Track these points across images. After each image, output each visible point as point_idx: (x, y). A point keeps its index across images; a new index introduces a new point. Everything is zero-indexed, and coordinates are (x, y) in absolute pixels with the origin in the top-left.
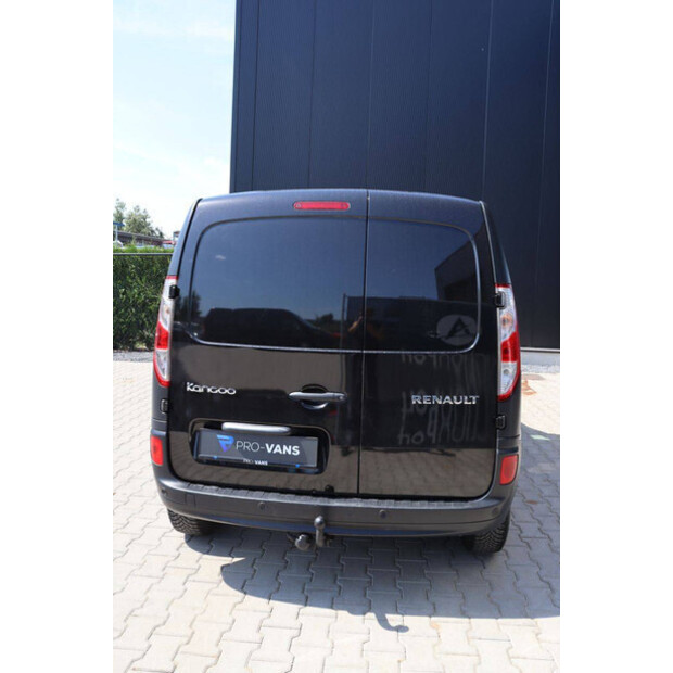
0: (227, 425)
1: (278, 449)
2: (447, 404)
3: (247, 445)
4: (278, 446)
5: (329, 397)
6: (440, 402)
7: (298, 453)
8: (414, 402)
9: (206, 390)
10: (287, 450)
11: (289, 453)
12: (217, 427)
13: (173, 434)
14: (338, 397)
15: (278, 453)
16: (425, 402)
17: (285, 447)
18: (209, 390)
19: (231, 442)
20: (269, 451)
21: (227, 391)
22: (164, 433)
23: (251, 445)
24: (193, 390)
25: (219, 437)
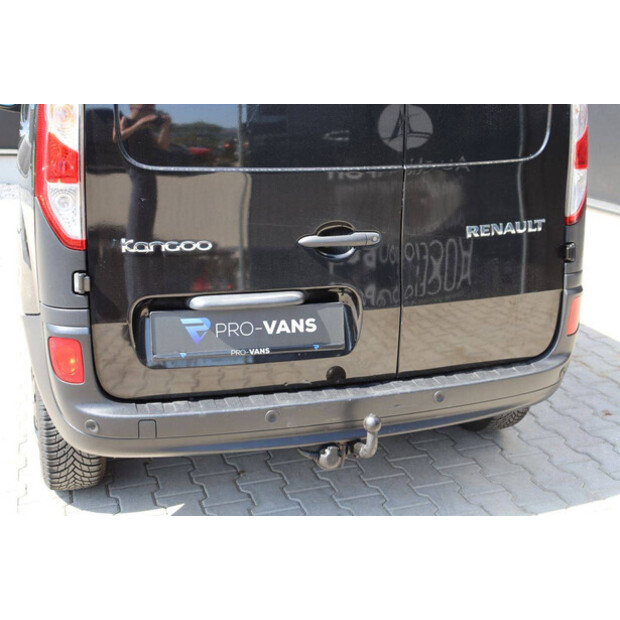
0: (198, 302)
1: (283, 327)
2: (509, 234)
3: (233, 327)
4: (283, 322)
5: (358, 240)
6: (500, 233)
7: (315, 328)
8: (469, 236)
9: (158, 248)
10: (298, 326)
11: (301, 329)
12: (181, 305)
13: (100, 328)
14: (371, 239)
15: (284, 333)
16: (483, 235)
17: (294, 322)
18: (165, 247)
19: (205, 327)
20: (270, 331)
21: (197, 246)
22: (85, 330)
23: (239, 327)
24: (135, 250)
25: (185, 321)
